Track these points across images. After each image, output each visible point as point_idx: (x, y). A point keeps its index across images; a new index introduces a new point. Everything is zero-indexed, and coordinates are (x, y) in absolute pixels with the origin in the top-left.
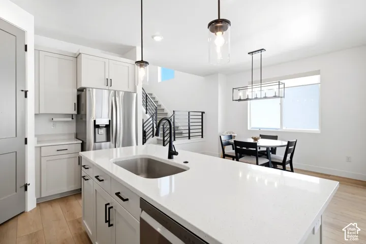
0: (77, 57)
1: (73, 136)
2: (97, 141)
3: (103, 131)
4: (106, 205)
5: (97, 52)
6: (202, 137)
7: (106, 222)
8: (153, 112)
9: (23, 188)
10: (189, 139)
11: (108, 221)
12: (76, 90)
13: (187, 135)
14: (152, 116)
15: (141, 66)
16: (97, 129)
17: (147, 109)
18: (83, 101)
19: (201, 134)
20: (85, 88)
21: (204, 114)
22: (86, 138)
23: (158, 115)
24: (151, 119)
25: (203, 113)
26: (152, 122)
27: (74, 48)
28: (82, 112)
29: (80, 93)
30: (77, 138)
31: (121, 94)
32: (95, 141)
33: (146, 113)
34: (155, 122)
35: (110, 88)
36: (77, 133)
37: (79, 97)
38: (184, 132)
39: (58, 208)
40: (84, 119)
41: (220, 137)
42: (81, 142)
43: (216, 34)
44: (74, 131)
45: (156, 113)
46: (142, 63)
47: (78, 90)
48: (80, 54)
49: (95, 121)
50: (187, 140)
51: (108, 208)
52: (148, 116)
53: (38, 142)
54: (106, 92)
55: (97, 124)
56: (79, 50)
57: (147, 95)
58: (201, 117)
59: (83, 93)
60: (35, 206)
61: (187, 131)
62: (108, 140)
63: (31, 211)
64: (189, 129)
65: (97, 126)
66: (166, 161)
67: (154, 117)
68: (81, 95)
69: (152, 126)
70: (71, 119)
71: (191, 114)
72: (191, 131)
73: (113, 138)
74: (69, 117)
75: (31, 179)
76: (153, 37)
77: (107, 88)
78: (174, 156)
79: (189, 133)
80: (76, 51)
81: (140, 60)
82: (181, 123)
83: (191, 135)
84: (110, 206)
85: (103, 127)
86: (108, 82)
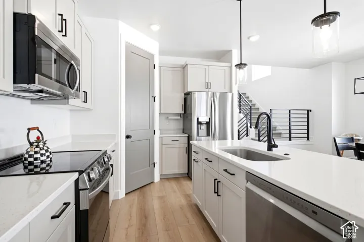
0: (184, 67)
1: (181, 131)
2: (199, 135)
3: (204, 127)
4: (215, 180)
5: (198, 61)
6: (308, 139)
7: (215, 193)
8: (248, 112)
9: (153, 165)
10: (290, 140)
11: (217, 192)
12: (183, 94)
13: (288, 136)
14: (246, 116)
15: (240, 68)
16: (199, 125)
17: (240, 109)
18: (188, 103)
19: (306, 135)
20: (191, 92)
21: (310, 112)
22: (191, 133)
23: (252, 114)
24: (245, 119)
25: (308, 111)
26: (246, 121)
27: (181, 61)
28: (188, 112)
29: (186, 96)
30: (183, 132)
31: (218, 94)
32: (198, 135)
33: (240, 113)
34: (249, 121)
35: (210, 90)
36: (183, 129)
37: (185, 100)
38: (283, 132)
39: (174, 184)
40: (190, 118)
41: (334, 139)
42: (188, 135)
43: (321, 28)
44: (182, 127)
45: (250, 113)
46: (240, 65)
47: (185, 94)
48: (187, 64)
49: (198, 119)
50: (287, 142)
51: (217, 183)
52: (242, 116)
53: (161, 134)
54: (204, 94)
55: (199, 121)
56: (186, 62)
57: (240, 95)
58: (306, 116)
59: (189, 96)
60: (159, 180)
61: (288, 132)
62: (208, 135)
63: (157, 182)
64: (290, 130)
65: (199, 123)
66: (265, 152)
67: (249, 117)
68: (187, 98)
69: (246, 125)
70: (179, 117)
71: (292, 112)
72: (292, 132)
73: (212, 134)
74: (178, 116)
75: (157, 159)
76: (249, 38)
77: (207, 90)
78: (273, 148)
79: (290, 134)
80: (183, 63)
81: (240, 63)
82: (280, 123)
83: (292, 136)
84: (218, 180)
85: (203, 124)
86: (208, 85)
